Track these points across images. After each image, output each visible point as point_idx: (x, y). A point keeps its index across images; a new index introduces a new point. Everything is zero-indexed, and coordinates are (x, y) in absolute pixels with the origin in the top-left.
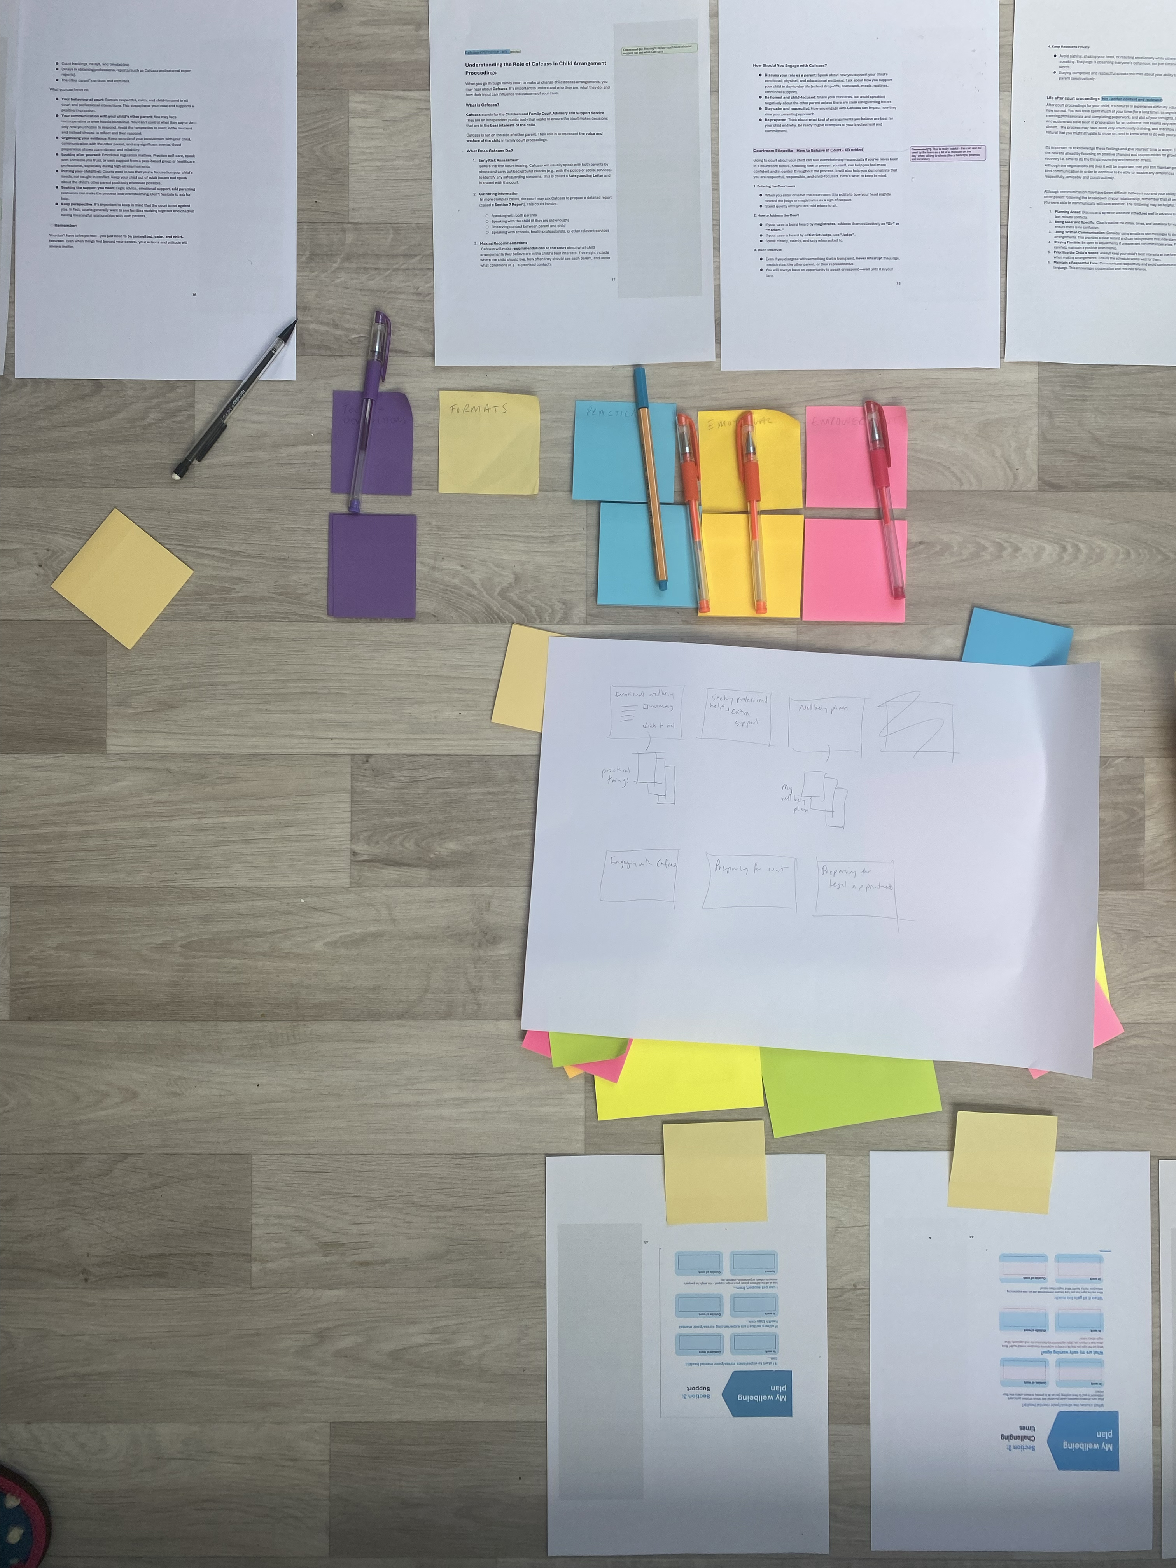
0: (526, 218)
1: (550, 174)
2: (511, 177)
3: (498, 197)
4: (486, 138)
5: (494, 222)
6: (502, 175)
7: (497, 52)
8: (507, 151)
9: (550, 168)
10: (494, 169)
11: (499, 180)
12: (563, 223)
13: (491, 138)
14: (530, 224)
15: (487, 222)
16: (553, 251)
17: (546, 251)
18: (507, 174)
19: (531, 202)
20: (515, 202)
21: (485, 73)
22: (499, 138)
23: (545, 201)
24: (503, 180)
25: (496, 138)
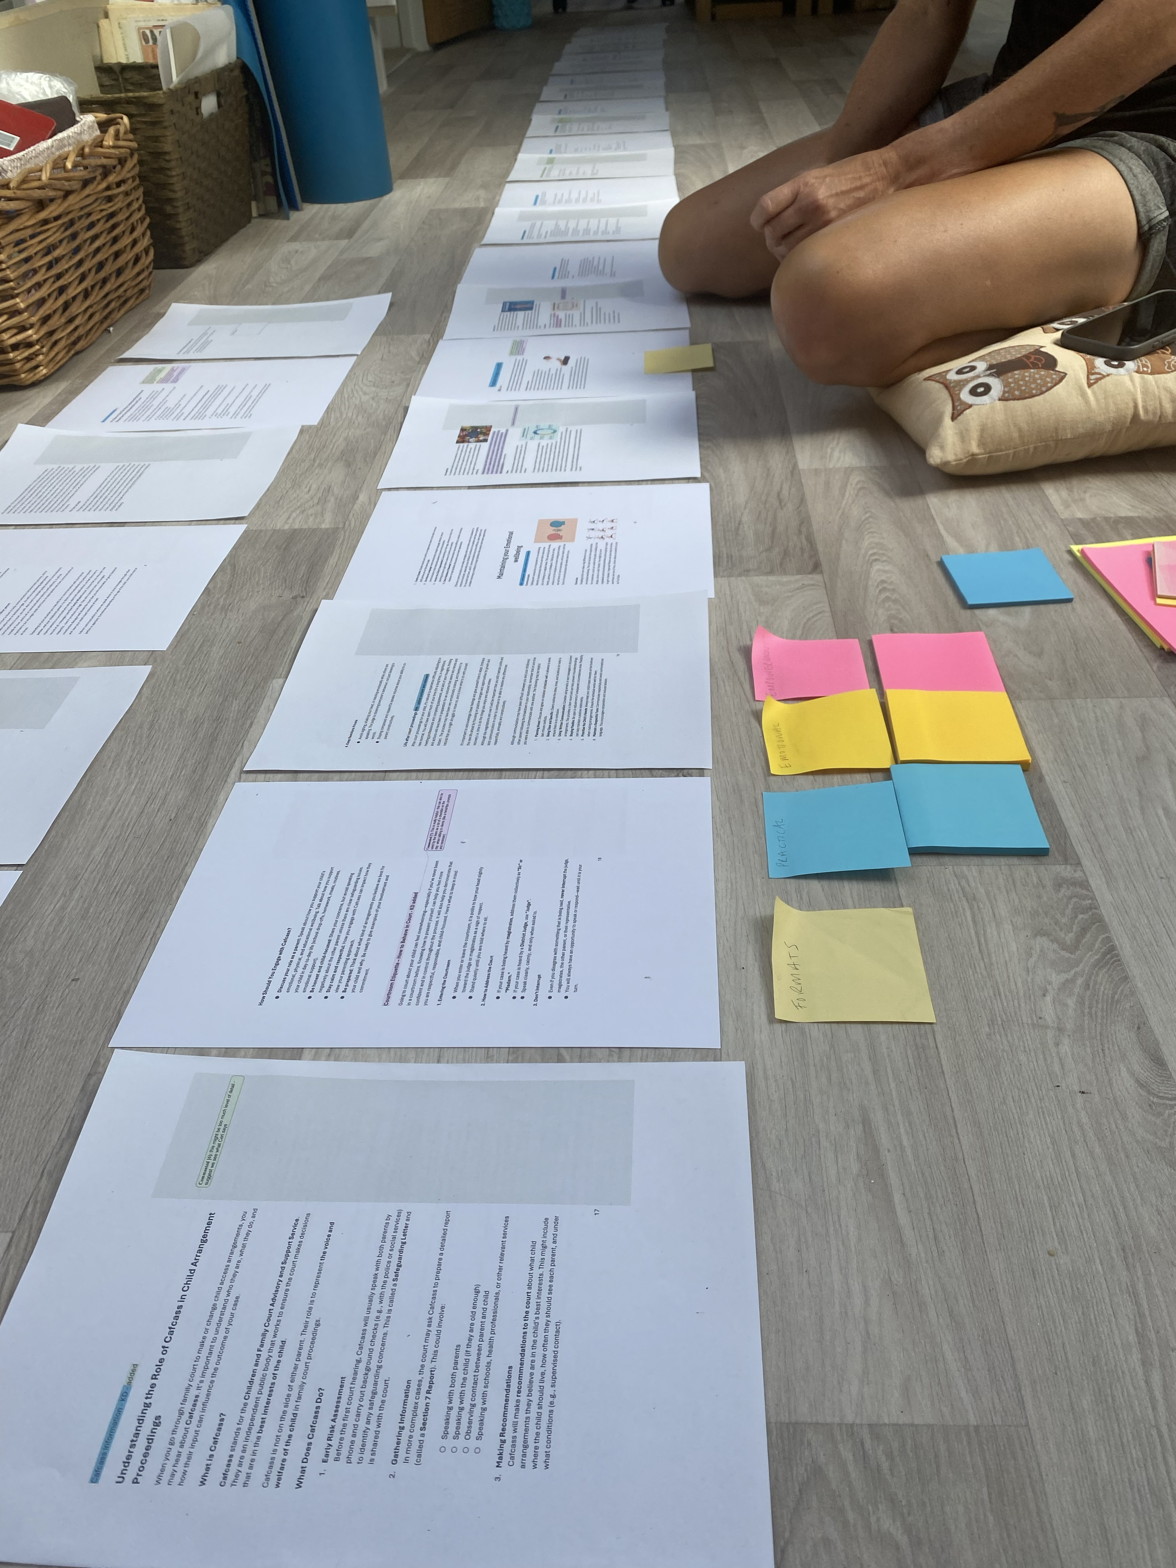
0: (461, 1366)
1: (384, 1316)
2: (374, 1393)
3: (407, 1424)
4: (282, 1445)
5: (456, 1436)
6: (364, 1412)
7: (119, 1412)
8: (319, 1400)
9: (374, 1314)
10: (349, 1430)
11: (374, 1419)
12: (482, 1294)
13: (286, 1432)
14: (473, 1359)
15: (454, 1450)
16: (532, 1316)
17: (530, 1330)
18: (366, 1403)
19: (430, 1355)
20: (425, 1387)
21: (150, 1440)
22: (289, 1416)
23: (434, 1328)
24: (376, 1411)
25: (287, 1422)
